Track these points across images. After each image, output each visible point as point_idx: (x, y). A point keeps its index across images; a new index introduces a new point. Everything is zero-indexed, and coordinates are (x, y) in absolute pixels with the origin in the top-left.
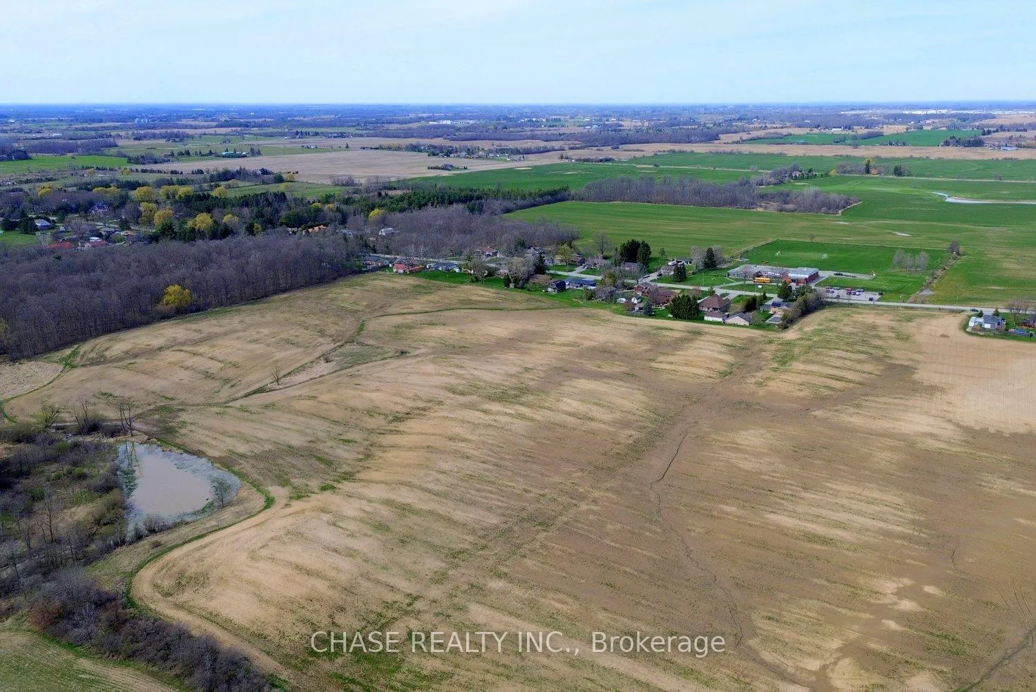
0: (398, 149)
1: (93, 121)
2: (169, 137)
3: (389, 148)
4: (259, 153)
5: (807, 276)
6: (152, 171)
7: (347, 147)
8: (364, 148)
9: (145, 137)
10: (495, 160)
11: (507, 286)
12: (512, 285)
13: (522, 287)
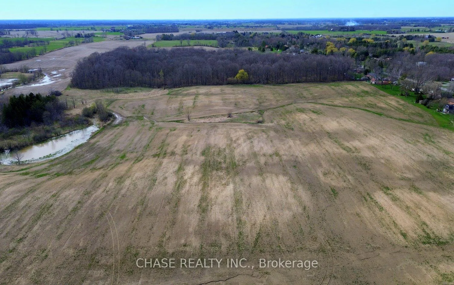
2: (427, 26)
11: (417, 101)
12: (420, 101)
13: (425, 105)
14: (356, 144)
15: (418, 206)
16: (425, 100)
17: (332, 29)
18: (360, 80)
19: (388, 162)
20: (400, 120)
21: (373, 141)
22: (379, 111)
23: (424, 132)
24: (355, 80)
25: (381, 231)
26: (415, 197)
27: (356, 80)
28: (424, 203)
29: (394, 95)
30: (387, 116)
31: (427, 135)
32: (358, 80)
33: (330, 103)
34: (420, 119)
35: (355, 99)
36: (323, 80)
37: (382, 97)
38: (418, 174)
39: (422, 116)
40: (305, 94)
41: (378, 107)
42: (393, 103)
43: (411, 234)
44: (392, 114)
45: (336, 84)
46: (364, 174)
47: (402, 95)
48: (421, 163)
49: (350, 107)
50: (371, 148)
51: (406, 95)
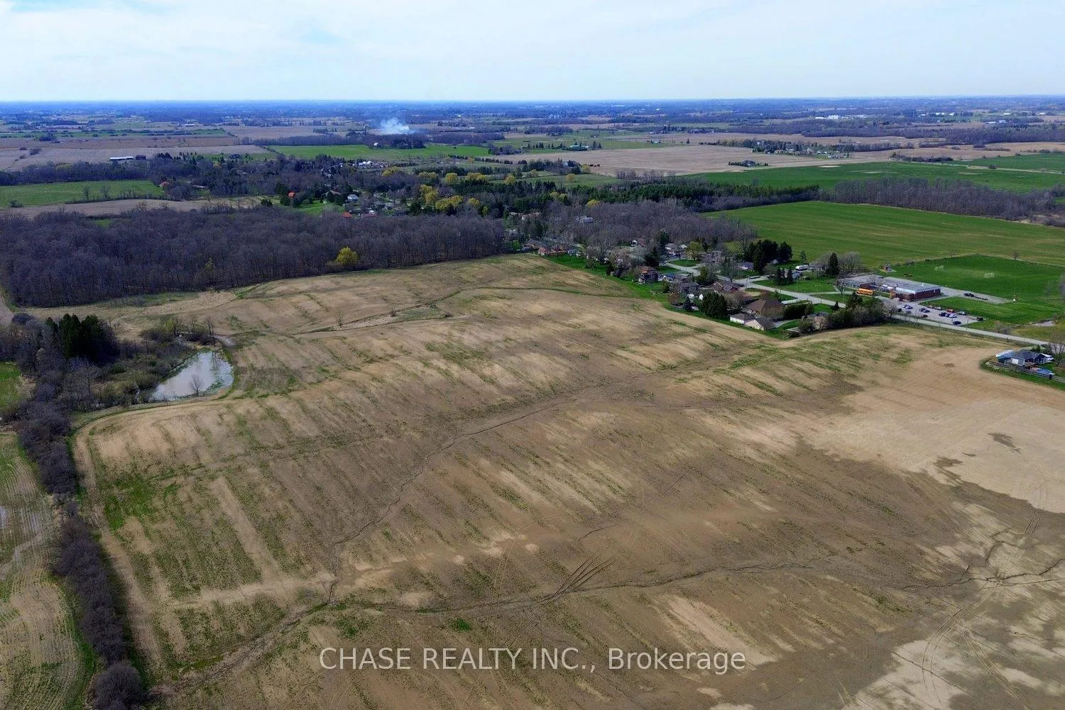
0: (733, 144)
1: (519, 117)
2: (549, 132)
3: (725, 144)
4: (600, 147)
5: (914, 292)
6: (493, 161)
7: (688, 142)
8: (702, 144)
9: (533, 131)
10: (814, 156)
11: (608, 273)
12: (612, 273)
13: (618, 276)
14: (575, 321)
15: (651, 353)
16: (617, 271)
17: (376, 144)
18: (523, 252)
19: (613, 331)
20: (600, 295)
21: (590, 317)
22: (572, 289)
23: (630, 303)
24: (515, 252)
25: (634, 369)
26: (646, 348)
27: (517, 252)
28: (654, 350)
29: (578, 268)
30: (582, 293)
31: (634, 306)
32: (519, 252)
33: (508, 286)
34: (619, 293)
35: (534, 278)
36: (472, 256)
37: (565, 273)
38: (642, 335)
39: (619, 289)
40: (464, 276)
41: (568, 285)
42: (582, 278)
43: (653, 367)
44: (587, 290)
45: (494, 259)
46: (599, 341)
47: (587, 267)
48: (640, 327)
49: (536, 289)
50: (592, 322)
51: (590, 267)
